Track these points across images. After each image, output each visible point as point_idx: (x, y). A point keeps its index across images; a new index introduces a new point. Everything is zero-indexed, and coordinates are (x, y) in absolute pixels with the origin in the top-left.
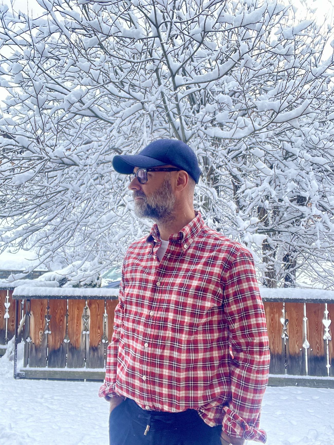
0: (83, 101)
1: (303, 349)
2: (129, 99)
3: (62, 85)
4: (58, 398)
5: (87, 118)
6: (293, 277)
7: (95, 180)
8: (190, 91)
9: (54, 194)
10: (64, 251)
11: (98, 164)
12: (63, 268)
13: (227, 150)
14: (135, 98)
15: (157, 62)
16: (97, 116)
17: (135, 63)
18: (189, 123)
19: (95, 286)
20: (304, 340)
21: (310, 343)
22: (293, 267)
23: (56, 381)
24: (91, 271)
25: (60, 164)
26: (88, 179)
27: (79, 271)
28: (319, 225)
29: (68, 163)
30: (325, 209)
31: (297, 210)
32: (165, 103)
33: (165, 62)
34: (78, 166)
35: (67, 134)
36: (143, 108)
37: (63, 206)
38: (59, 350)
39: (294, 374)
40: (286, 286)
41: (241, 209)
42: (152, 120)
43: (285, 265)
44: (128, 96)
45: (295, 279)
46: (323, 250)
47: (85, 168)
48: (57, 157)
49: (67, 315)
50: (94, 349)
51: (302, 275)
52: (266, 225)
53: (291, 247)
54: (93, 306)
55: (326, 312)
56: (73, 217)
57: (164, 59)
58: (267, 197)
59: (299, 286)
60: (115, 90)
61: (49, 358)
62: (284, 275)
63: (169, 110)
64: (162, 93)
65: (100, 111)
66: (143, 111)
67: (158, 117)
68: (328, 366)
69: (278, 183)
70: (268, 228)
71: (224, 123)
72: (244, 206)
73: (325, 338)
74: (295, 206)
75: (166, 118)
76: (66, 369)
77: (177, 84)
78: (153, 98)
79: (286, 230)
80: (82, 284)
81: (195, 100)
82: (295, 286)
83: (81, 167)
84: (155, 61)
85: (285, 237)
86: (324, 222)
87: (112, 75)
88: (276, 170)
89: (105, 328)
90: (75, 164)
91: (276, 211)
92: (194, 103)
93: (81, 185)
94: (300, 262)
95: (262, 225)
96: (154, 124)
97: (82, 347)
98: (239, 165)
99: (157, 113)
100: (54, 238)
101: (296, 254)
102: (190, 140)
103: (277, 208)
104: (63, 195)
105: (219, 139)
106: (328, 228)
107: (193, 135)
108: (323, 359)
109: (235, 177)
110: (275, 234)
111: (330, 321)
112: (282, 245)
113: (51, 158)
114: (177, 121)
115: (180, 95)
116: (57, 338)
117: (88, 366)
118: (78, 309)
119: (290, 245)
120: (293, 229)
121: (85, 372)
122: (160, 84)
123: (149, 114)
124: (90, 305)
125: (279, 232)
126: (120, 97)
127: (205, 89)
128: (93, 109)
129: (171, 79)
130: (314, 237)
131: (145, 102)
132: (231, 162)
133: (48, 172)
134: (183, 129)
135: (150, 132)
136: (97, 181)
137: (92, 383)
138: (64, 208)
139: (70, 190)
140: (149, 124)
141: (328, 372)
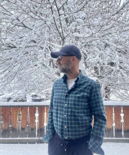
0: (19, 20)
1: (113, 127)
2: (40, 19)
3: (10, 12)
4: (7, 151)
5: (21, 27)
6: (108, 96)
7: (24, 54)
8: (66, 17)
9: (6, 60)
10: (10, 86)
11: (25, 47)
12: (9, 93)
13: (81, 43)
14: (42, 19)
15: (51, 4)
16: (25, 26)
17: (42, 4)
18: (66, 31)
19: (24, 101)
20: (113, 123)
21: (115, 124)
22: (108, 92)
23: (5, 144)
24: (22, 94)
25: (8, 47)
26: (21, 54)
27: (16, 95)
28: (119, 75)
29: (12, 46)
30: (121, 68)
31: (110, 68)
32: (55, 21)
33: (55, 4)
34: (16, 48)
35: (12, 34)
36: (46, 24)
37: (9, 66)
38: (7, 130)
39: (109, 137)
40: (106, 100)
41: (87, 68)
42: (50, 29)
43: (105, 91)
44: (39, 18)
45: (109, 97)
46: (120, 85)
47: (20, 49)
48: (6, 43)
49: (11, 114)
50: (23, 129)
51: (112, 95)
52: (98, 74)
53: (108, 84)
54: (23, 110)
55: (122, 111)
56: (14, 70)
57: (54, 3)
58: (98, 63)
59: (111, 100)
60: (34, 16)
61: (2, 134)
62: (105, 95)
63: (57, 25)
64: (54, 17)
65: (27, 24)
66: (45, 25)
67: (52, 28)
68: (123, 133)
69: (102, 57)
70: (99, 76)
71: (80, 31)
72: (88, 66)
73: (121, 121)
74: (110, 67)
75: (56, 28)
76: (10, 138)
77: (60, 14)
78: (50, 19)
79: (106, 76)
80: (18, 100)
81: (68, 21)
82: (109, 100)
83: (18, 48)
84: (51, 3)
85: (106, 79)
86: (121, 73)
87: (32, 8)
88: (102, 51)
89: (28, 120)
90: (15, 47)
91: (102, 69)
92: (68, 22)
93: (18, 56)
94: (112, 90)
95: (96, 74)
96: (50, 30)
97: (18, 128)
98: (87, 49)
99: (52, 26)
100: (5, 80)
101: (110, 86)
102: (66, 38)
103: (102, 67)
104: (9, 61)
105: (78, 38)
106: (123, 76)
107: (67, 36)
108: (121, 130)
109: (85, 54)
110: (101, 78)
111: (123, 115)
112: (104, 83)
113: (4, 44)
114: (60, 30)
115: (61, 19)
116: (6, 125)
117: (20, 137)
118: (16, 111)
119: (108, 83)
120: (109, 76)
121: (18, 140)
122: (53, 14)
123: (48, 26)
124: (21, 109)
125: (103, 77)
126: (36, 19)
127: (72, 16)
128: (23, 23)
129: (57, 11)
130: (117, 80)
131: (47, 21)
132: (83, 48)
133: (3, 50)
134: (63, 33)
135: (49, 34)
136: (25, 55)
137: (22, 144)
138: (10, 67)
139: (13, 58)
140: (48, 31)
141: (123, 136)
